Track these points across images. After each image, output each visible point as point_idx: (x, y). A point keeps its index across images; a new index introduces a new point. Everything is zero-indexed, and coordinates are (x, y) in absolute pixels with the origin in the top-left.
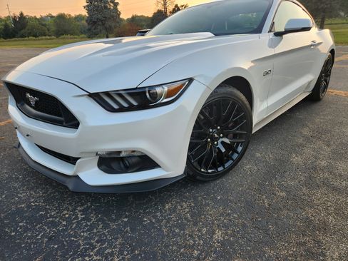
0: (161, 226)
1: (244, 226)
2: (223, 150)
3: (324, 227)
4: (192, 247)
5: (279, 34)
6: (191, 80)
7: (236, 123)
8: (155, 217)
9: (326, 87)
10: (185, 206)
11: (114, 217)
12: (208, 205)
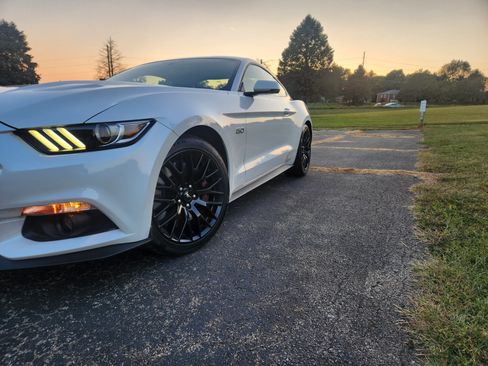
0: (119, 306)
1: (225, 288)
2: (198, 215)
3: (307, 277)
4: (163, 318)
5: (250, 95)
6: (153, 122)
7: (210, 181)
8: (111, 299)
9: (308, 161)
10: (151, 282)
11: (46, 308)
12: (182, 277)
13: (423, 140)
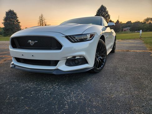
13: (143, 42)
